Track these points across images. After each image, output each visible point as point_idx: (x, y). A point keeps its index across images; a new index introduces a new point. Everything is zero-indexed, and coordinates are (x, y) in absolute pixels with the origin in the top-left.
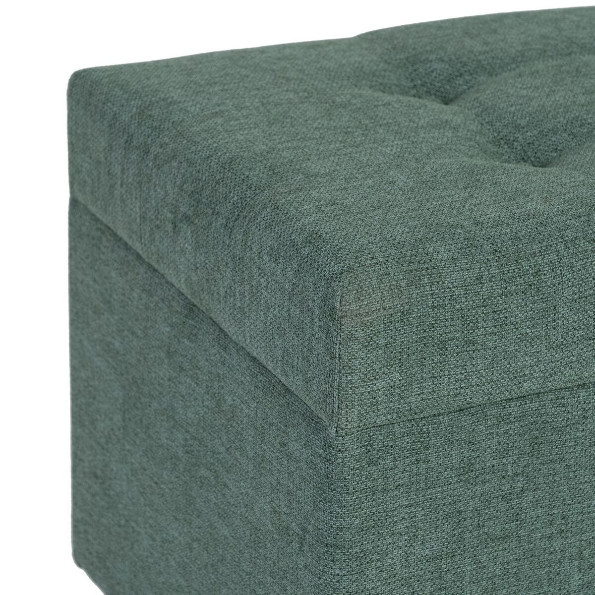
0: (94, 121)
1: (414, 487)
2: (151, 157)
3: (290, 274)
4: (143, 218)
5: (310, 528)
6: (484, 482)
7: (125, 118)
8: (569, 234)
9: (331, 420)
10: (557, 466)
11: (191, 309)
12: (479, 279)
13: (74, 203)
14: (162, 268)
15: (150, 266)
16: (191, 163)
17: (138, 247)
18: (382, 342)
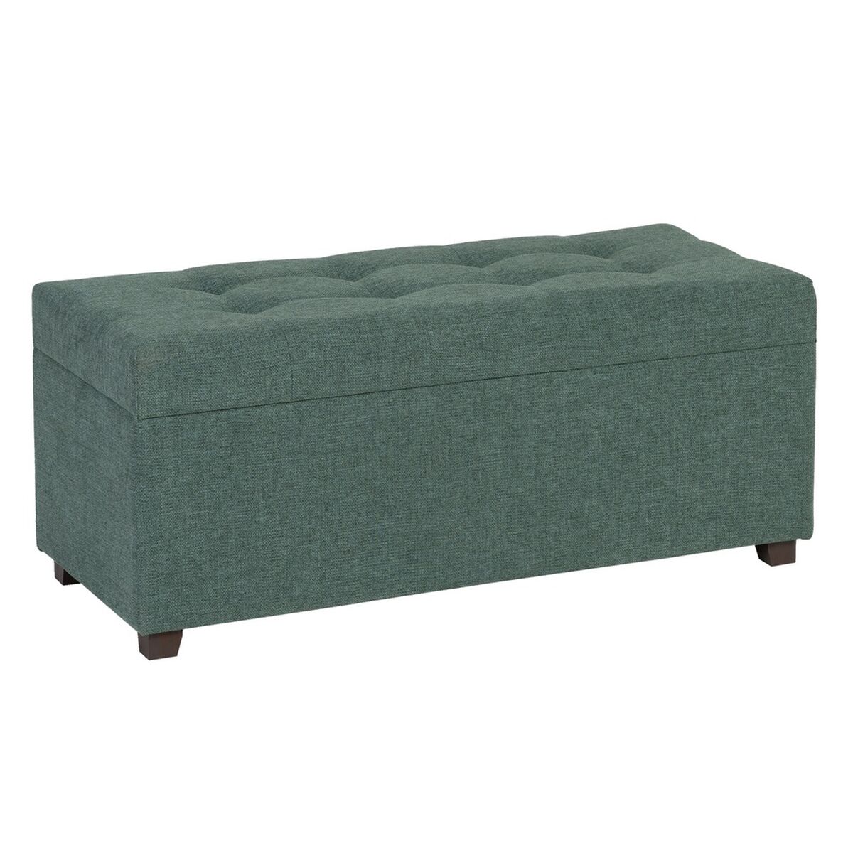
0: (43, 305)
1: (176, 448)
2: (67, 315)
3: (119, 351)
4: (64, 346)
5: (130, 468)
6: (211, 449)
7: (57, 301)
8: (247, 335)
9: (135, 413)
10: (248, 444)
11: (84, 384)
12: (202, 351)
13: (35, 350)
14: (72, 369)
15: (67, 370)
16: (83, 315)
17: (62, 362)
18: (157, 376)
